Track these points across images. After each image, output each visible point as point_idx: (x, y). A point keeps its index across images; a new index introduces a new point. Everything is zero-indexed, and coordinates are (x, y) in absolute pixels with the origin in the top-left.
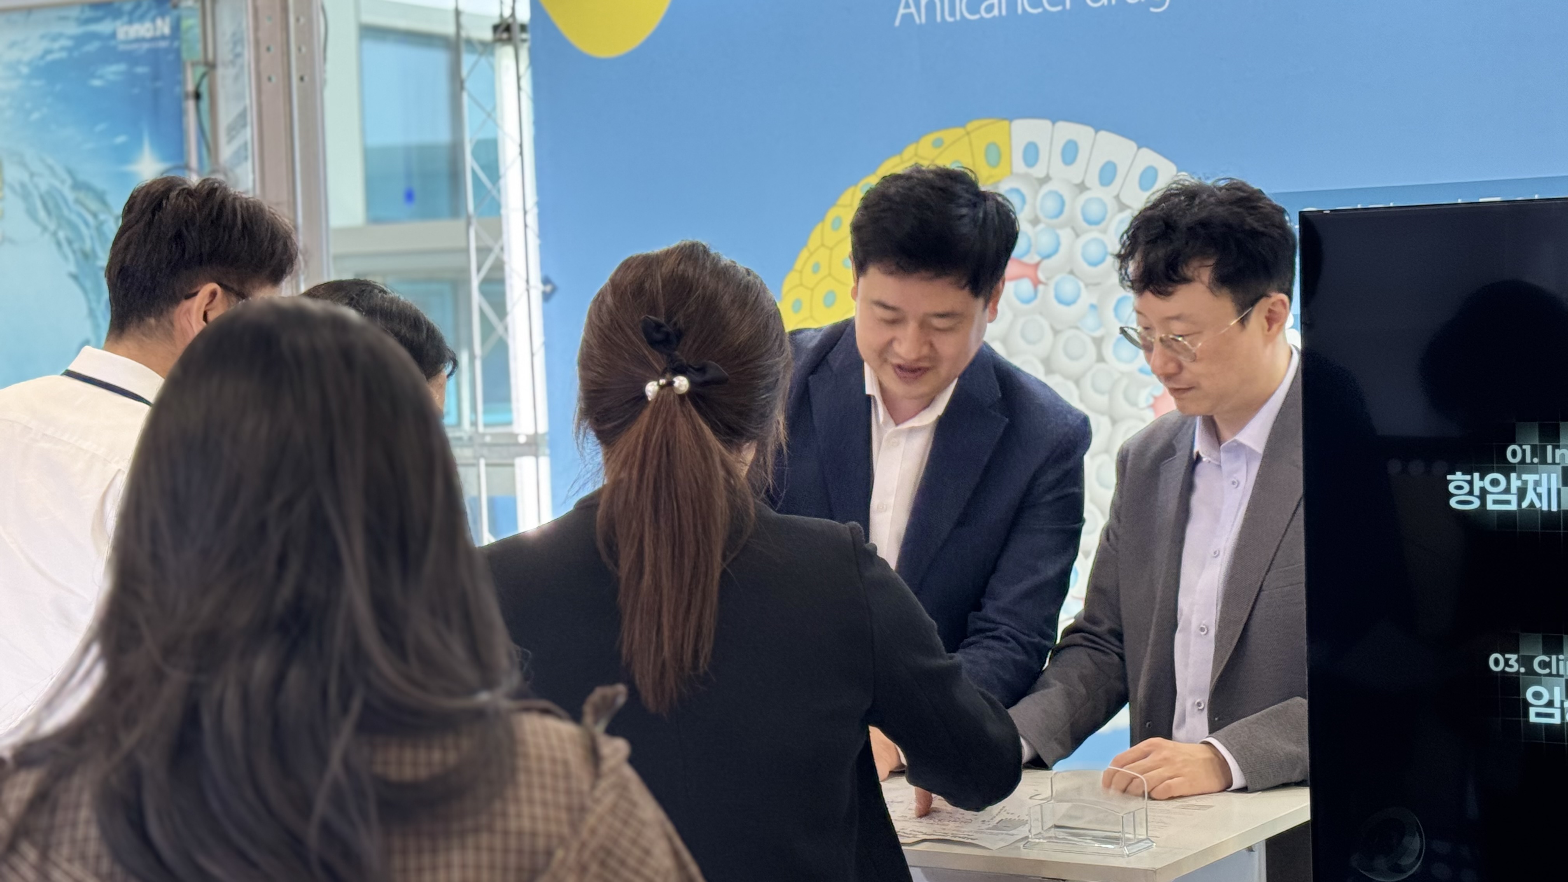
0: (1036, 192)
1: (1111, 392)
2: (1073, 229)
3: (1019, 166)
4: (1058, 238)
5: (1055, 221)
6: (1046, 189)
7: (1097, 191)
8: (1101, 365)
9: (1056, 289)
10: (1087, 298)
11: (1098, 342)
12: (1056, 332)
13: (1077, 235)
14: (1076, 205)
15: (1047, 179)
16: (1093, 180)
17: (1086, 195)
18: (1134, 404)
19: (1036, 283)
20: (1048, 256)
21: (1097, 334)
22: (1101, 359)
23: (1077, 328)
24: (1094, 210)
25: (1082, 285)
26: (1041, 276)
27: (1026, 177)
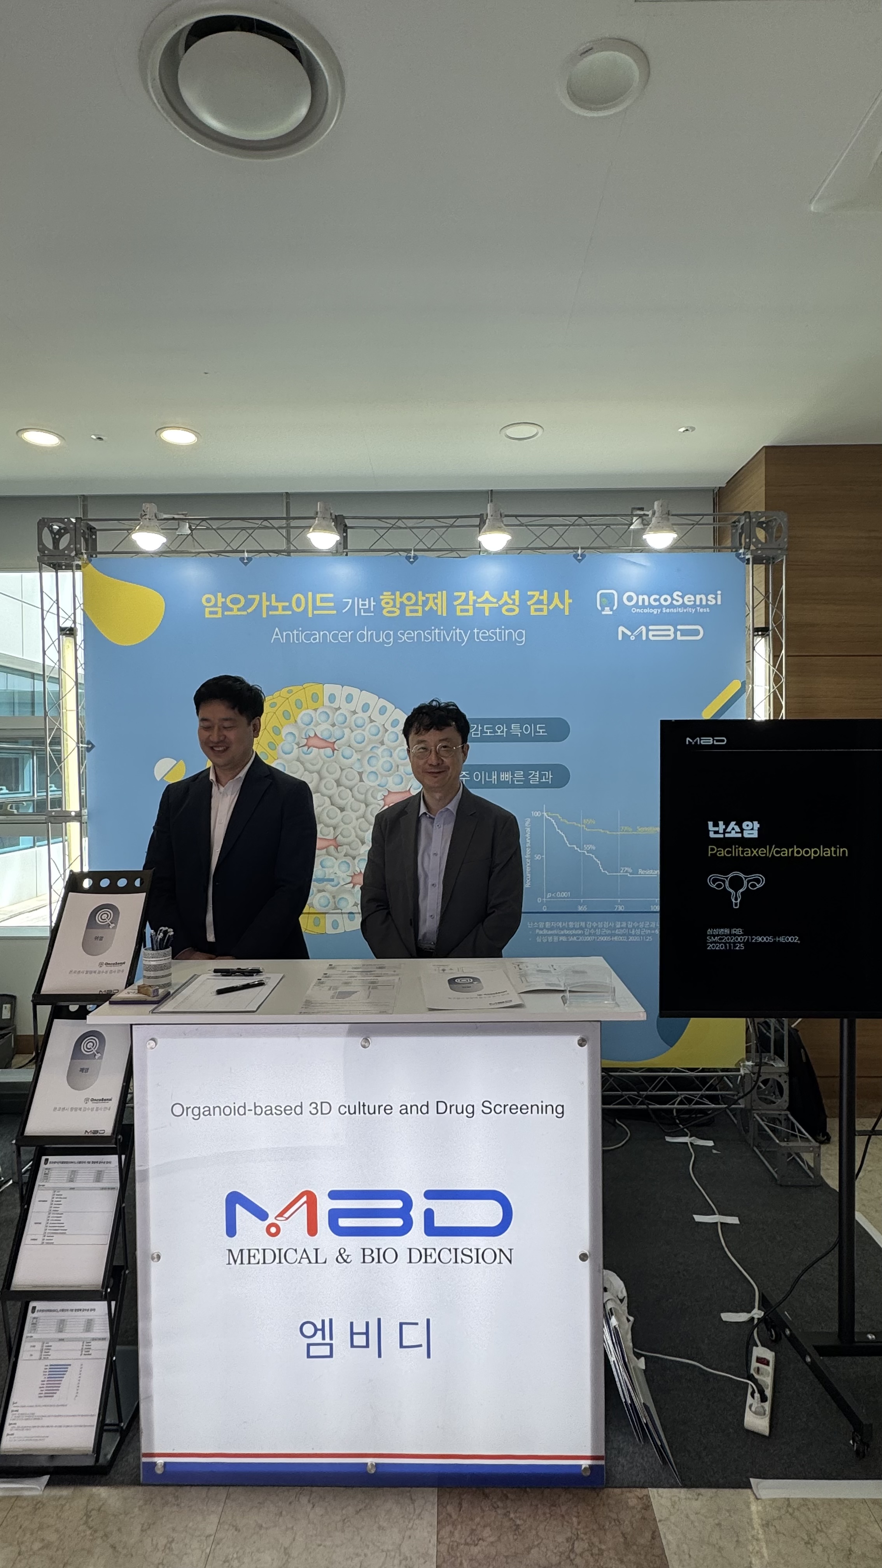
0: (334, 713)
1: (366, 794)
2: (350, 728)
3: (326, 702)
4: (344, 731)
5: (343, 725)
6: (339, 712)
7: (360, 714)
8: (362, 783)
9: (342, 753)
10: (356, 756)
11: (360, 774)
12: (342, 770)
13: (352, 731)
14: (352, 719)
15: (339, 708)
16: (359, 710)
17: (356, 715)
18: (375, 798)
19: (334, 750)
20: (339, 739)
21: (360, 771)
22: (361, 780)
23: (352, 768)
24: (360, 722)
25: (354, 751)
26: (336, 747)
27: (330, 707)
